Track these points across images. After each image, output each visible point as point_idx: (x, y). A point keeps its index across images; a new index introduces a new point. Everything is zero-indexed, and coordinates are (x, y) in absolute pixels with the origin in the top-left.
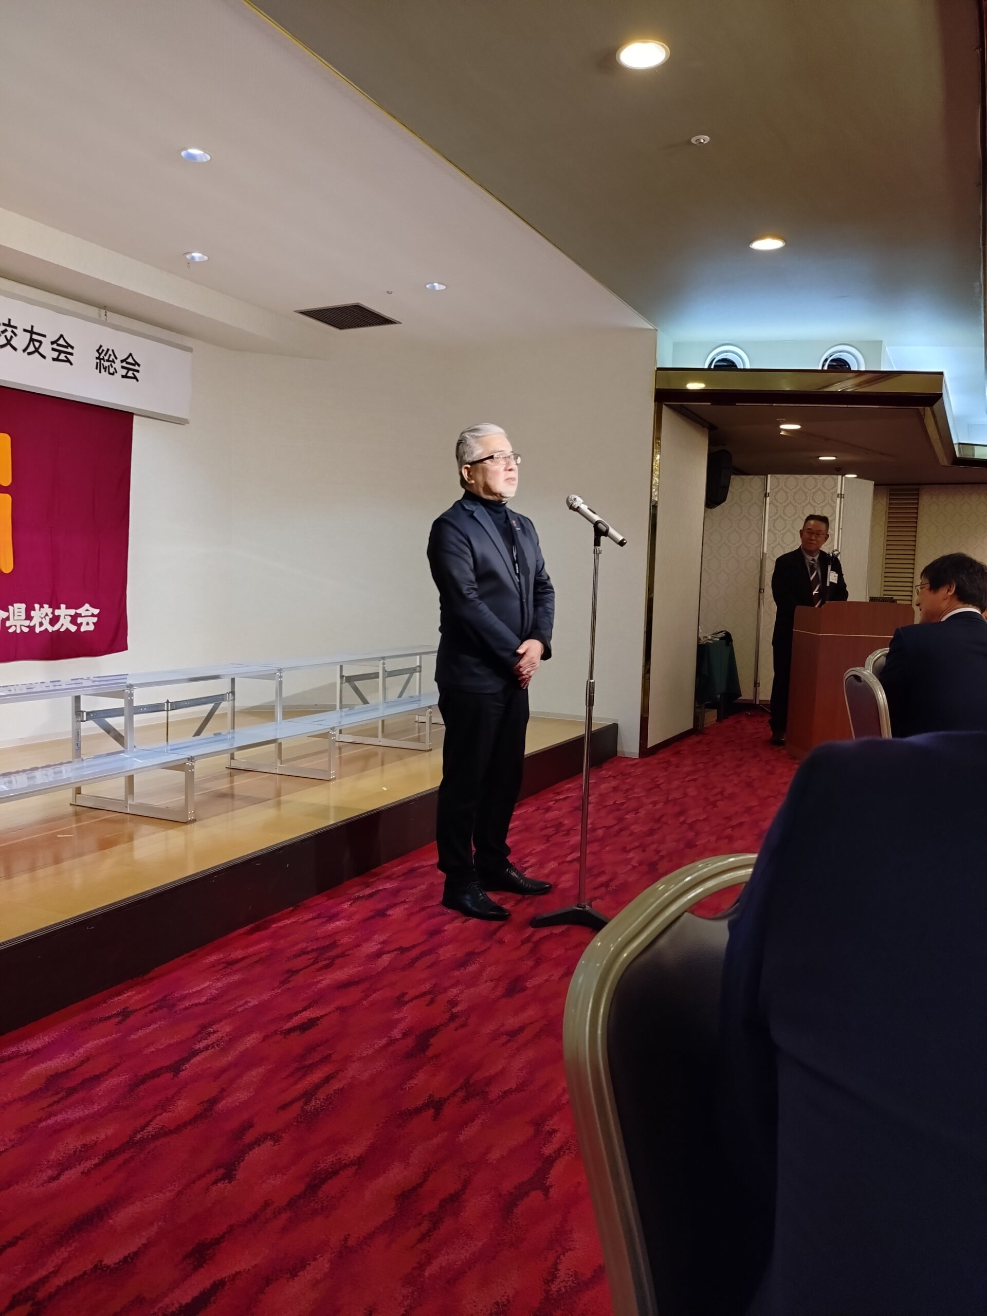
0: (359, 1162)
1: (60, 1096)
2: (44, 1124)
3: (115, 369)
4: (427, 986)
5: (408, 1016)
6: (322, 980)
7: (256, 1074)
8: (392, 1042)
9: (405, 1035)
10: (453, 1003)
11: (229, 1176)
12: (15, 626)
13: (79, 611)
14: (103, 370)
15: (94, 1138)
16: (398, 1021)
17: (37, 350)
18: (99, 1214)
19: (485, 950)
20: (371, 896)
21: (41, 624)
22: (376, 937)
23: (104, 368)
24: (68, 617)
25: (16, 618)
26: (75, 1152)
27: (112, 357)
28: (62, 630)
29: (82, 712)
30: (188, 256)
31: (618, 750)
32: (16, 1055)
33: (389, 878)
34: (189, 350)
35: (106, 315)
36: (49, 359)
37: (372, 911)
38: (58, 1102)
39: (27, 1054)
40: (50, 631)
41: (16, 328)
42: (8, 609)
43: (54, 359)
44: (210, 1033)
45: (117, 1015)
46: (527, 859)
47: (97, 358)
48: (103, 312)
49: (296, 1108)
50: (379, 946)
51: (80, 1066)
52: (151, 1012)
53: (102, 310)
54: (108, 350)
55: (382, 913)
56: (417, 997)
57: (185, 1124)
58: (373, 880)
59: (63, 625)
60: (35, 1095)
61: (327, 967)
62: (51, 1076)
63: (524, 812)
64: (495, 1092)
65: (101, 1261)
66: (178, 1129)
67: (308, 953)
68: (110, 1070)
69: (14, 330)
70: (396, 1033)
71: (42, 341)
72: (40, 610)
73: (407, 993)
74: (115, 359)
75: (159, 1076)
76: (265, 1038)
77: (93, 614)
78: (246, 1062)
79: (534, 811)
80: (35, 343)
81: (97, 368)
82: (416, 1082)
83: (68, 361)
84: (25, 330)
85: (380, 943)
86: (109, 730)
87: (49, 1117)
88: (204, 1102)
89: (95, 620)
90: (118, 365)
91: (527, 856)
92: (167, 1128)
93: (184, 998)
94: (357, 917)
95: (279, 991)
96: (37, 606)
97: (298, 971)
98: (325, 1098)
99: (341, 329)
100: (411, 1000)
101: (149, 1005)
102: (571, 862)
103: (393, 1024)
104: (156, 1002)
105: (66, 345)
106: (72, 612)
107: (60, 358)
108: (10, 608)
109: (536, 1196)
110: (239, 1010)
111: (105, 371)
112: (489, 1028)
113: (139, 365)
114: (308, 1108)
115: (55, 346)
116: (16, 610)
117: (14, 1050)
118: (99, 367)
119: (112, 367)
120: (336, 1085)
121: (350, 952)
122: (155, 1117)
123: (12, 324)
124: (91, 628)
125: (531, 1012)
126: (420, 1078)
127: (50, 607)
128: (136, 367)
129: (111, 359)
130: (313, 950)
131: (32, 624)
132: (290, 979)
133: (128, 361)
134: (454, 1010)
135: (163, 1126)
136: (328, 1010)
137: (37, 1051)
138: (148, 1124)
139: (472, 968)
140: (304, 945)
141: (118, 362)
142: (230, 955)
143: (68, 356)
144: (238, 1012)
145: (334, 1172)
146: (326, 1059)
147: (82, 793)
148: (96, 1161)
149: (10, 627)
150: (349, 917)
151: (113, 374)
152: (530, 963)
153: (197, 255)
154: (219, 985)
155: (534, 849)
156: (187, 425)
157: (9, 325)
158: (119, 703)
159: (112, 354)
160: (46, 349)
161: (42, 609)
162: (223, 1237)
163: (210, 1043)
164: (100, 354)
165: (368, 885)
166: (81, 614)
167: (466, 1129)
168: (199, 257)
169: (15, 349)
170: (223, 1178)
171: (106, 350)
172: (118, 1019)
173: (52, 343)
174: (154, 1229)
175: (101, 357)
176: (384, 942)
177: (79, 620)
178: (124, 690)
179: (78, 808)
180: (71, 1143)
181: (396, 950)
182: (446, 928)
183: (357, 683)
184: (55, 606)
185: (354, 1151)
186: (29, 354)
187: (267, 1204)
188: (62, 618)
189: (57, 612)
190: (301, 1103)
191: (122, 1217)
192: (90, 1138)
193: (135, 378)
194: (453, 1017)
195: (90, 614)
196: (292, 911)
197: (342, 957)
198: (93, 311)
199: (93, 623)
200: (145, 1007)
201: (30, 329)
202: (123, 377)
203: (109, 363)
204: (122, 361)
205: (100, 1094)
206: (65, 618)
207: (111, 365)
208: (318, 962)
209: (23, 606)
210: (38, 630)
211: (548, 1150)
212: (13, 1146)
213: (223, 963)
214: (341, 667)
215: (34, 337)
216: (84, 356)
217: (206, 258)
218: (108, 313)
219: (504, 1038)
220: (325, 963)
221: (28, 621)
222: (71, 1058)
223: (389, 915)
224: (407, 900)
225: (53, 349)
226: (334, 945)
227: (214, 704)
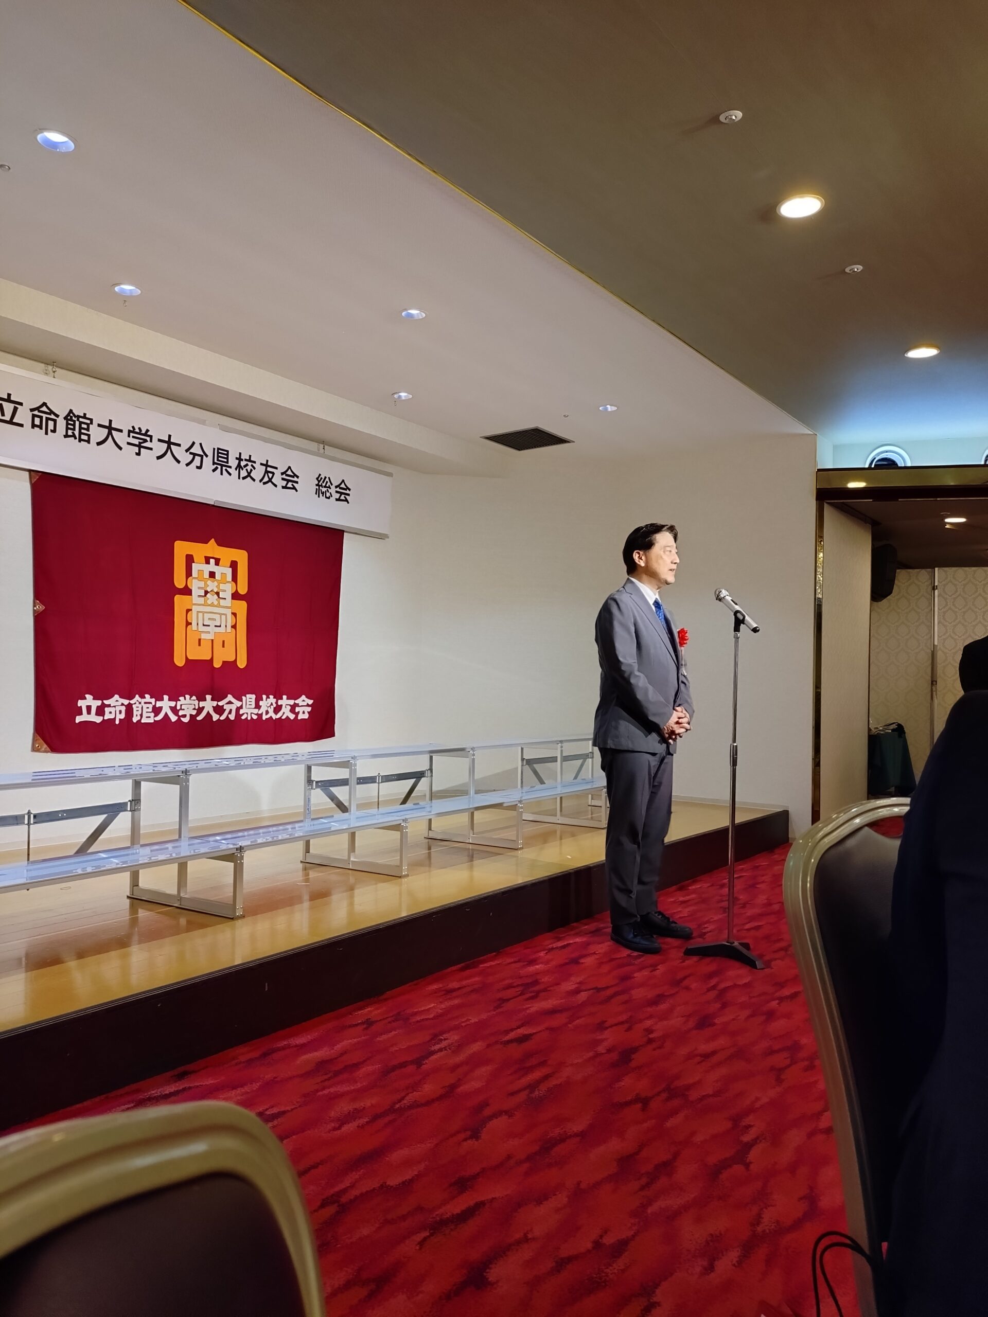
0: (582, 1135)
1: (329, 1076)
2: (320, 1093)
3: (330, 493)
4: (624, 1017)
5: (610, 1038)
6: (530, 1007)
7: (484, 1070)
8: (597, 1055)
9: (609, 1051)
10: (649, 1031)
11: (475, 1135)
12: (247, 713)
13: (297, 702)
14: (321, 495)
15: (362, 1104)
16: (602, 1040)
17: (270, 480)
18: (376, 1155)
19: (674, 994)
20: (564, 947)
21: (267, 712)
22: (573, 978)
23: (322, 493)
24: (289, 706)
25: (248, 706)
26: (349, 1113)
27: (329, 483)
28: (283, 718)
29: (313, 781)
30: (396, 396)
31: (790, 836)
32: (288, 1047)
33: (578, 935)
34: (389, 475)
35: (324, 449)
36: (279, 487)
37: (566, 959)
38: (328, 1079)
39: (296, 1046)
40: (274, 719)
41: (255, 462)
42: (242, 699)
43: (283, 487)
44: (442, 1040)
45: (363, 1023)
46: (706, 926)
47: (317, 485)
48: (322, 446)
49: (523, 1096)
50: (577, 986)
51: (340, 1057)
52: (390, 1022)
53: (320, 445)
54: (325, 478)
55: (575, 961)
56: (616, 1025)
57: (433, 1101)
58: (563, 935)
59: (284, 713)
60: (307, 1075)
61: (532, 998)
62: (319, 1062)
63: (700, 887)
64: (694, 1095)
65: (386, 1183)
66: (428, 1103)
67: (514, 987)
68: (365, 1061)
69: (253, 464)
70: (601, 1049)
71: (275, 473)
72: (266, 700)
73: (606, 1021)
74: (330, 485)
75: (405, 1067)
76: (489, 1046)
77: (308, 704)
78: (475, 1062)
79: (709, 886)
80: (269, 474)
81: (316, 494)
82: (623, 1084)
83: (294, 488)
84: (262, 464)
85: (578, 983)
86: (333, 798)
87: (324, 1089)
88: (446, 1086)
89: (309, 709)
90: (333, 490)
91: (706, 923)
92: (419, 1102)
93: (416, 1014)
94: (554, 963)
95: (495, 1013)
96: (264, 697)
97: (508, 1000)
98: (546, 1090)
99: (519, 450)
100: (611, 1026)
101: (387, 1018)
102: (748, 930)
103: (598, 1042)
104: (392, 1016)
105: (293, 475)
106: (292, 702)
107: (288, 486)
108: (244, 698)
109: (738, 1169)
110: (463, 1024)
111: (323, 496)
112: (683, 1051)
113: (350, 490)
114: (533, 1095)
115: (284, 476)
116: (248, 700)
117: (285, 1043)
118: (318, 492)
119: (328, 492)
120: (554, 1082)
121: (551, 988)
122: (408, 1094)
123: (252, 459)
124: (306, 716)
125: (722, 1042)
126: (626, 1082)
127: (274, 698)
128: (348, 492)
129: (327, 485)
130: (518, 986)
131: (260, 712)
132: (503, 1005)
133: (341, 486)
134: (651, 1036)
135: (416, 1100)
136: (539, 1029)
137: (303, 1046)
138: (403, 1098)
139: (663, 1007)
140: (511, 981)
141: (333, 487)
142: (448, 985)
143: (294, 484)
144: (462, 1026)
145: (563, 1139)
146: (543, 1063)
147: (311, 852)
148: (366, 1120)
149: (243, 714)
150: (547, 963)
151: (329, 498)
152: (718, 1005)
153: (403, 394)
154: (443, 1006)
155: (712, 918)
156: (387, 539)
157: (249, 460)
159: (328, 481)
160: (277, 479)
161: (268, 699)
162: (478, 1174)
163: (443, 1047)
164: (319, 481)
165: (559, 939)
166: (298, 704)
167: (671, 1119)
168: (405, 396)
169: (254, 480)
170: (471, 1137)
171: (323, 478)
172: (365, 1026)
173: (282, 474)
174: (421, 1167)
175: (320, 484)
176: (580, 983)
177: (297, 709)
178: (349, 761)
179: (307, 864)
180: (344, 1107)
181: (592, 989)
182: (635, 975)
183: (536, 766)
184: (278, 697)
185: (578, 1126)
186: (264, 483)
187: (509, 1157)
188: (283, 707)
189: (280, 702)
190: (526, 1092)
191: (396, 1156)
192: (359, 1105)
193: (346, 500)
194: (650, 1041)
195: (306, 704)
196: (496, 955)
197: (544, 992)
198: (314, 446)
199: (308, 712)
200: (384, 1019)
201: (265, 463)
202: (337, 500)
203: (326, 489)
204: (336, 487)
205: (360, 1076)
206: (286, 707)
207: (327, 490)
208: (524, 994)
209: (253, 696)
210: (264, 717)
211: (746, 1138)
212: (300, 1106)
213: (443, 991)
214: (522, 749)
215: (269, 469)
216: (306, 484)
217: (411, 396)
218: (326, 447)
219: (698, 1059)
220: (531, 995)
221: (258, 710)
222: (332, 1051)
223: (582, 963)
224: (597, 952)
225: (283, 479)
226: (536, 982)
227: (415, 779)
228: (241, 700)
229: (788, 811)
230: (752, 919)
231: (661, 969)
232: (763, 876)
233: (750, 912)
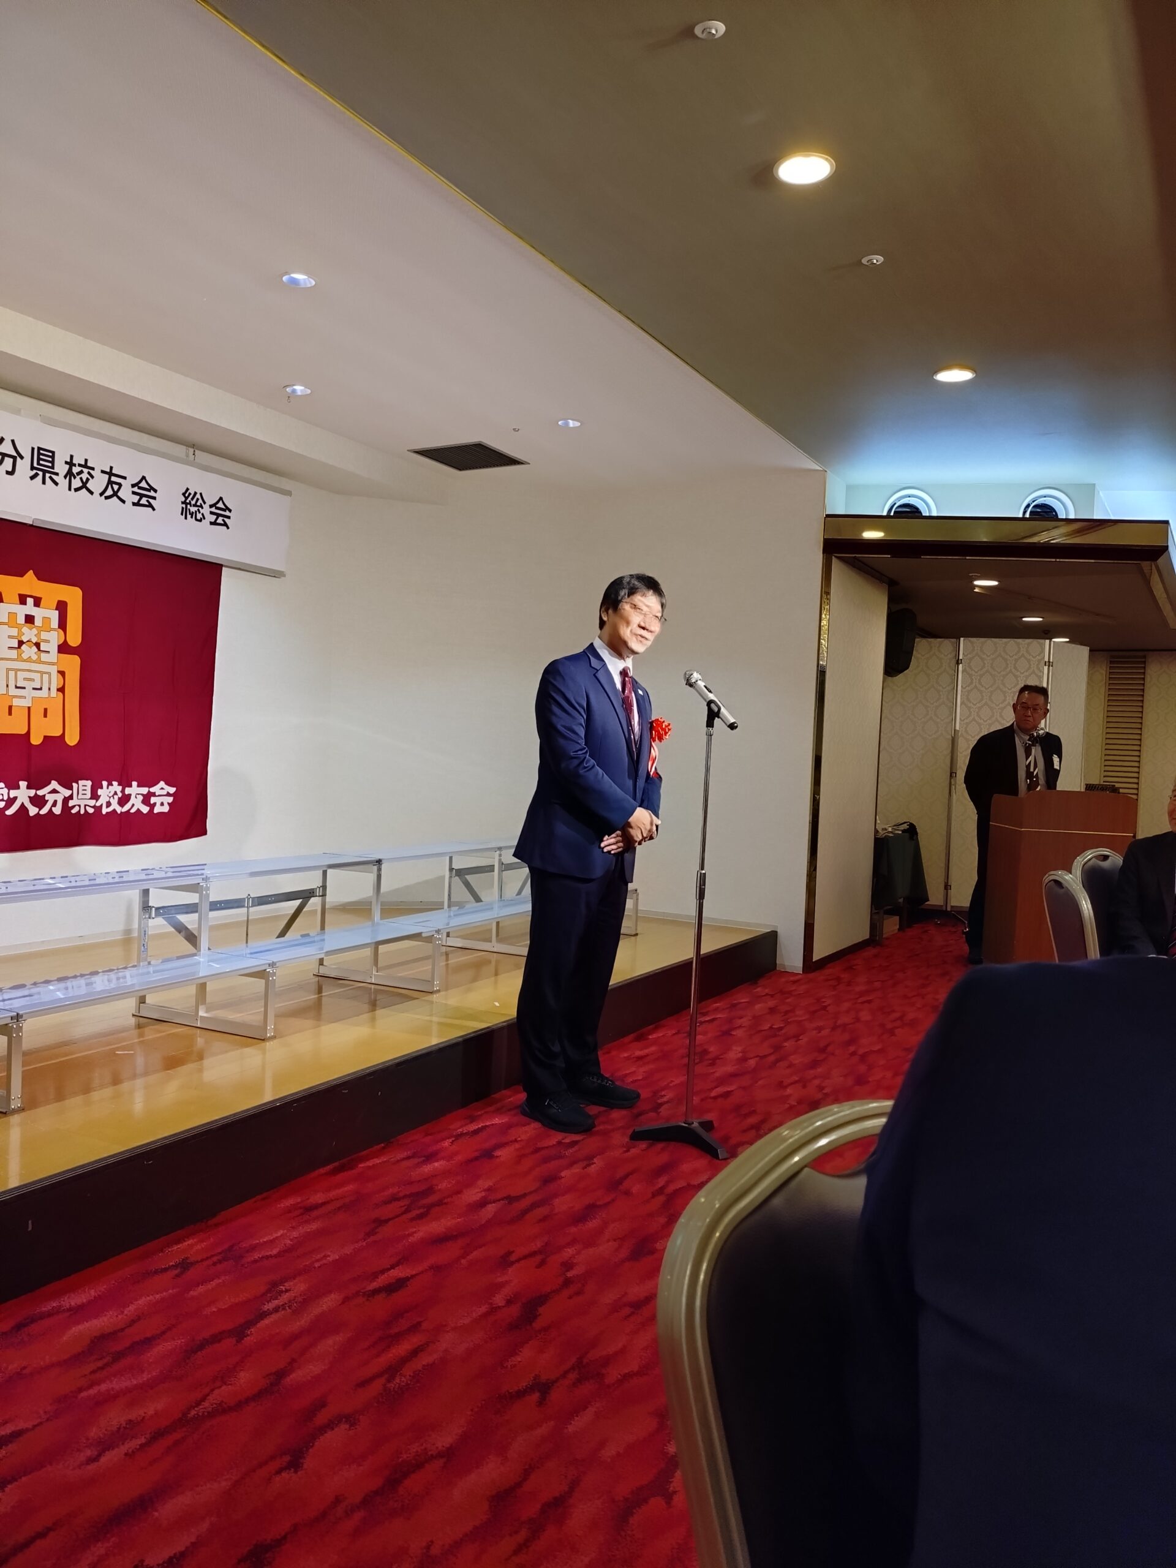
0: (448, 1454)
1: (105, 1361)
2: (84, 1394)
3: (203, 514)
4: (539, 1244)
5: (514, 1279)
6: (415, 1232)
7: (331, 1343)
8: (494, 1310)
9: (509, 1302)
10: (568, 1265)
11: (295, 1465)
12: (79, 806)
13: (152, 790)
14: (189, 516)
15: (141, 1413)
16: (501, 1286)
17: (115, 494)
18: (143, 1505)
19: (609, 1203)
20: (476, 1132)
21: (109, 804)
22: (480, 1183)
23: (190, 514)
24: (140, 796)
25: (80, 796)
26: (119, 1429)
27: (200, 501)
28: (133, 811)
29: (151, 907)
30: (289, 390)
31: (777, 962)
32: (56, 1312)
33: (499, 1112)
34: (288, 493)
35: (194, 454)
36: (129, 503)
37: (476, 1151)
38: (102, 1368)
39: (70, 1309)
40: (119, 812)
41: (93, 469)
42: (72, 786)
43: (134, 504)
44: (282, 1292)
45: (175, 1266)
46: (663, 1093)
47: (183, 503)
48: (191, 450)
49: (377, 1386)
50: (483, 1194)
51: (130, 1326)
52: (214, 1264)
53: (190, 449)
54: (195, 493)
55: (488, 1154)
56: (525, 1257)
57: (248, 1401)
58: (479, 1113)
59: (133, 805)
60: (76, 1359)
61: (420, 1217)
62: (95, 1337)
63: (663, 1036)
64: (613, 1374)
65: (142, 1561)
66: (239, 1405)
67: (398, 1199)
68: (164, 1333)
69: (91, 471)
70: (499, 1300)
71: (122, 483)
72: (108, 788)
73: (513, 1252)
74: (203, 504)
75: (219, 1341)
76: (346, 1300)
77: (168, 793)
78: (322, 1328)
79: (674, 1034)
80: (114, 485)
81: (182, 514)
82: (520, 1360)
83: (150, 506)
84: (103, 472)
85: (485, 1190)
86: (181, 928)
87: (90, 1386)
88: (270, 1374)
89: (170, 799)
90: (206, 510)
91: (663, 1089)
92: (226, 1403)
93: (253, 1248)
94: (459, 1158)
95: (364, 1244)
96: (105, 783)
97: (387, 1221)
98: (412, 1374)
99: (460, 470)
100: (518, 1260)
101: (213, 1256)
102: (715, 1098)
103: (496, 1287)
104: (220, 1253)
105: (148, 487)
106: (145, 790)
107: (141, 502)
108: (75, 785)
109: (656, 1502)
110: (317, 1265)
111: (192, 517)
112: (610, 1297)
113: (230, 511)
114: (391, 1385)
115: (136, 489)
116: (81, 788)
117: (55, 1305)
118: (184, 512)
119: (199, 512)
120: (425, 1360)
121: (449, 1200)
122: (213, 1390)
123: (89, 464)
124: (166, 809)
126: (526, 1353)
127: (119, 785)
128: (227, 513)
129: (198, 504)
130: (405, 1196)
131: (98, 804)
132: (377, 1230)
133: (218, 505)
134: (569, 1274)
135: (222, 1401)
136: (421, 1269)
137: (81, 1308)
138: (204, 1399)
139: (593, 1224)
140: (395, 1190)
141: (206, 507)
142: (308, 1199)
143: (150, 500)
144: (315, 1268)
145: (418, 1465)
146: (415, 1328)
147: (147, 1002)
148: (143, 1440)
149: (74, 807)
150: (449, 1158)
151: (200, 520)
152: (662, 1220)
153: (299, 389)
154: (295, 1234)
155: (672, 1081)
156: (283, 578)
157: (85, 466)
158: (192, 898)
159: (199, 497)
160: (126, 492)
161: (110, 787)
162: (284, 1538)
163: (281, 1304)
164: (186, 498)
165: (473, 1119)
166: (155, 793)
167: (576, 1418)
168: (301, 391)
169: (91, 493)
170: (287, 1468)
171: (193, 493)
172: (177, 1272)
173: (133, 486)
174: (205, 1526)
175: (188, 501)
176: (489, 1190)
177: (153, 800)
178: (199, 883)
179: (141, 1019)
180: (114, 1418)
181: (502, 1199)
182: (563, 1174)
183: (468, 877)
184: (125, 783)
185: (444, 1440)
186: (107, 498)
187: (338, 1500)
188: (133, 797)
189: (128, 791)
190: (382, 1380)
191: (169, 1509)
192: (136, 1414)
193: (225, 524)
194: (567, 1282)
195: (165, 793)
196: (384, 1148)
197: (438, 1206)
198: (180, 450)
199: (168, 803)
200: (207, 1258)
201: (108, 470)
202: (211, 523)
203: (196, 509)
204: (211, 506)
205: (151, 1360)
206: (136, 797)
207: (198, 510)
208: (410, 1211)
209: (89, 783)
210: (105, 811)
211: (672, 1449)
212: (48, 1420)
213: (300, 1208)
214: (451, 858)
215: (113, 479)
216: (168, 500)
217: (309, 391)
218: (197, 452)
219: (627, 1311)
220: (418, 1212)
221: (95, 801)
222: (120, 1317)
223: (497, 1157)
224: (519, 1139)
225: (134, 493)
226: (430, 1190)
227: (301, 900)
228: (71, 788)
229: (776, 932)
230: (722, 1081)
231: (598, 1163)
232: (741, 1018)
233: (721, 1070)
